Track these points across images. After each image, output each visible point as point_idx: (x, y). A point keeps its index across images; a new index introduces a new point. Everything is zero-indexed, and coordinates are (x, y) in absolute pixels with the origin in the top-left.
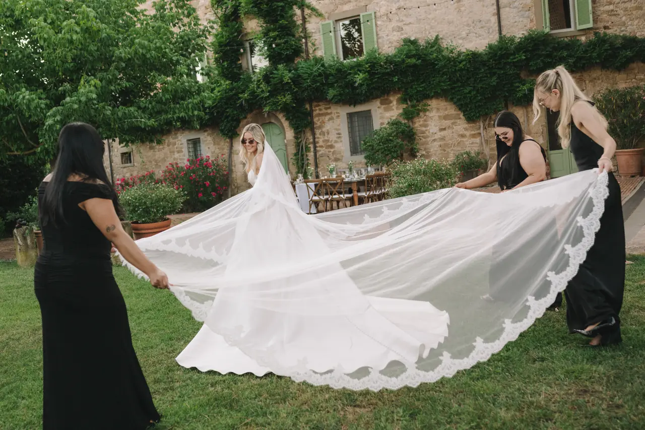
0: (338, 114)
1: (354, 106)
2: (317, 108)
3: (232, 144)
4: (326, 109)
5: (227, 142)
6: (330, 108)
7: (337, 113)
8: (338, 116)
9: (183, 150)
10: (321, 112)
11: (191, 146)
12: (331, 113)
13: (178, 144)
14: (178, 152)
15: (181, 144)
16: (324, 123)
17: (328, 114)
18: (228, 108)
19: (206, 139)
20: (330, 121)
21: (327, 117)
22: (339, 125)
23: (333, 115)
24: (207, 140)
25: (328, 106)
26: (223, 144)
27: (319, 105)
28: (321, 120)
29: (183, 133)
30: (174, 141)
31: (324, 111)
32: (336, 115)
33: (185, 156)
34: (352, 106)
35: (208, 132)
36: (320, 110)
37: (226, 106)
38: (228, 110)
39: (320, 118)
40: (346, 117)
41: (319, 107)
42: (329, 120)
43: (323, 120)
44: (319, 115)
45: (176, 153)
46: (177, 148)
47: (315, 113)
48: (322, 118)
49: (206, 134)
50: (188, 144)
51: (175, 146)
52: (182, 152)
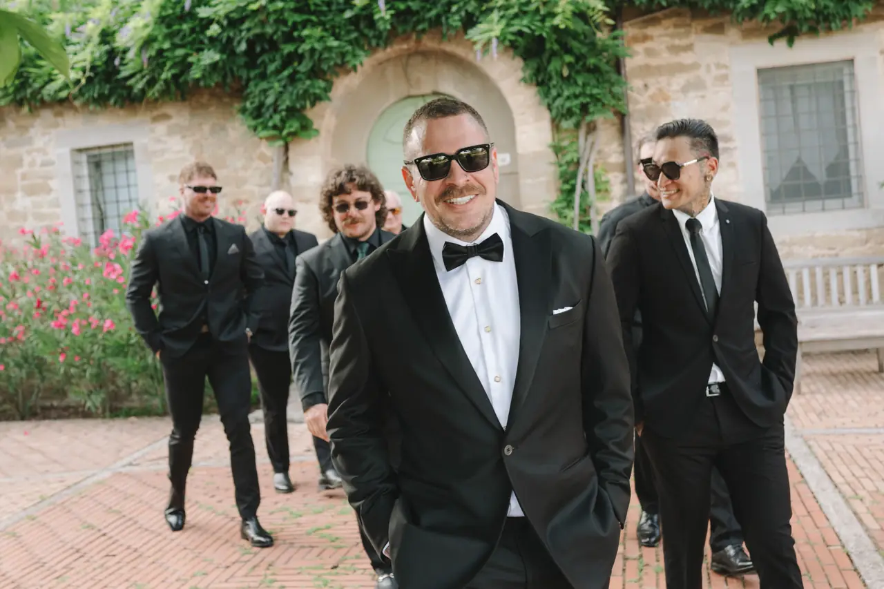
0: (723, 71)
1: (791, 42)
2: (639, 48)
3: (286, 161)
4: (674, 49)
5: (263, 158)
6: (689, 48)
7: (718, 66)
8: (724, 78)
9: (53, 184)
10: (654, 62)
11: (85, 170)
12: (695, 66)
13: (32, 164)
14: (31, 191)
15: (44, 164)
16: (666, 99)
17: (681, 68)
18: (304, 24)
19: (159, 147)
20: (692, 94)
21: (679, 81)
22: (725, 109)
23: (702, 72)
24: (163, 152)
25: (684, 42)
26: (239, 164)
27: (646, 38)
28: (652, 90)
29: (56, 125)
30: (12, 152)
31: (666, 58)
32: (715, 72)
33: (58, 206)
34: (781, 44)
35: (173, 121)
36: (650, 53)
37: (298, 18)
38: (306, 32)
39: (651, 81)
40: (753, 79)
41: (649, 44)
42: (685, 90)
43: (660, 90)
44: (646, 70)
45: (19, 195)
46: (24, 177)
47: (630, 64)
48: (655, 83)
49: (161, 128)
50: (76, 163)
51: (19, 172)
52: (49, 191)
